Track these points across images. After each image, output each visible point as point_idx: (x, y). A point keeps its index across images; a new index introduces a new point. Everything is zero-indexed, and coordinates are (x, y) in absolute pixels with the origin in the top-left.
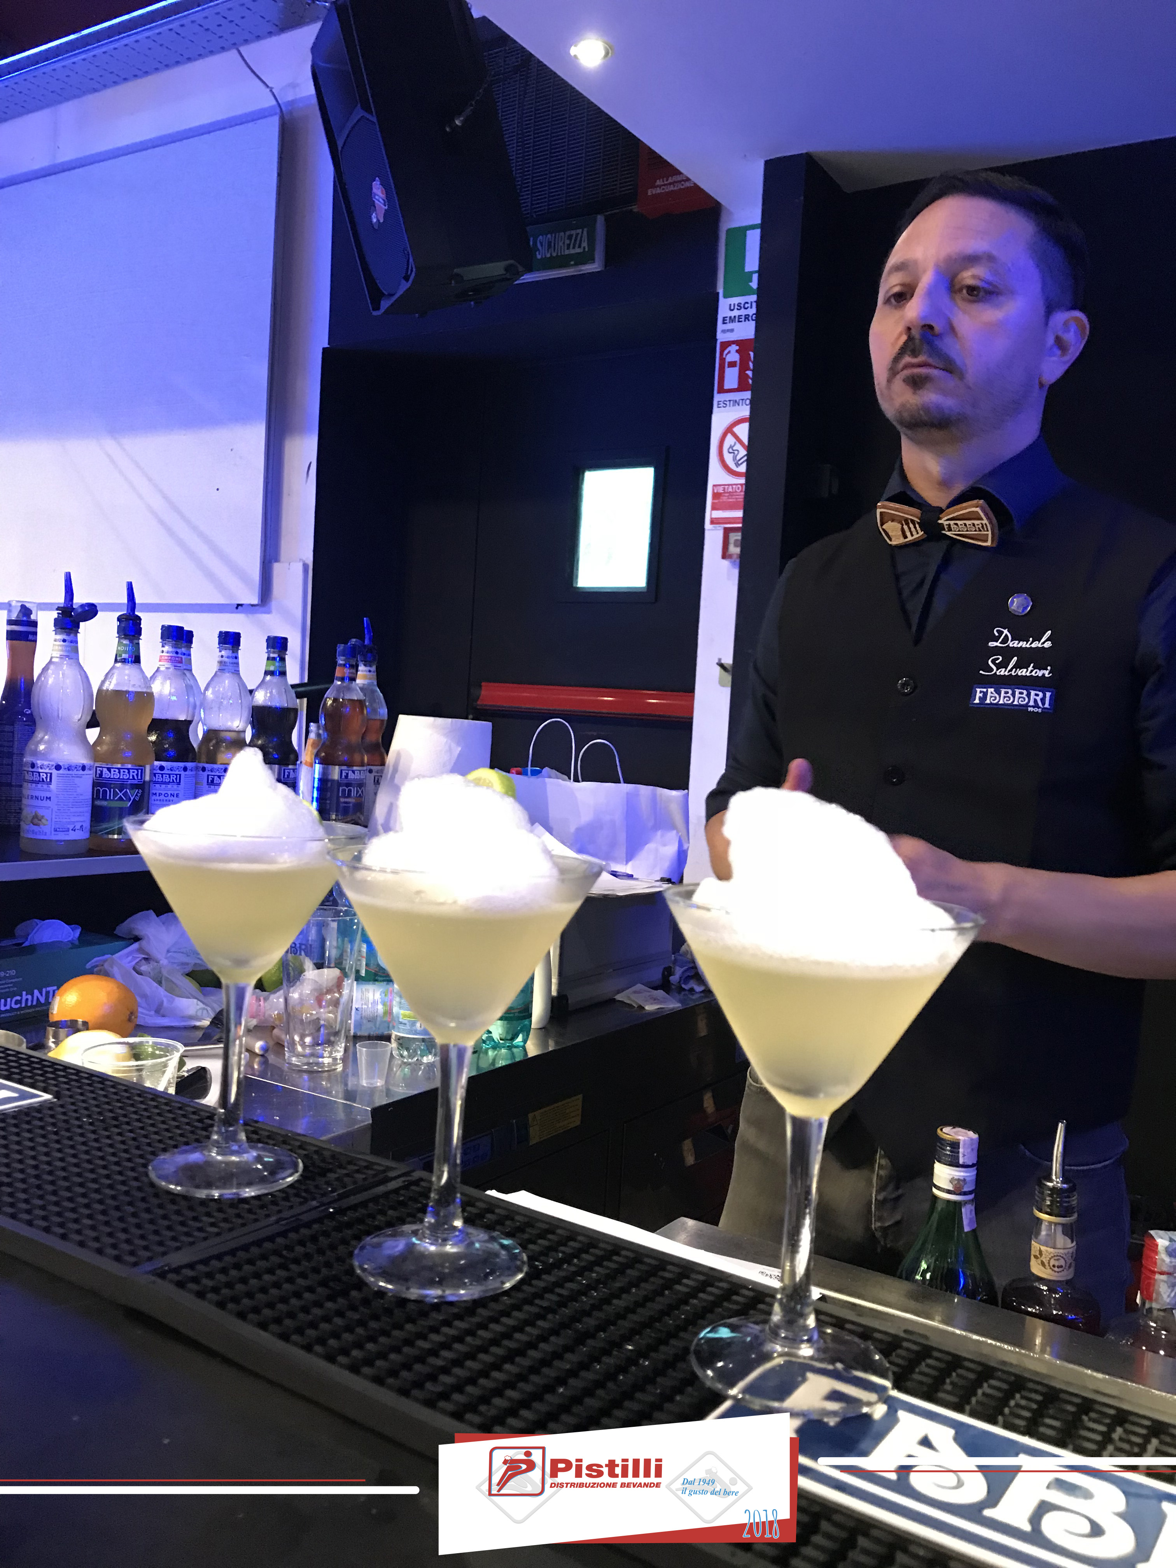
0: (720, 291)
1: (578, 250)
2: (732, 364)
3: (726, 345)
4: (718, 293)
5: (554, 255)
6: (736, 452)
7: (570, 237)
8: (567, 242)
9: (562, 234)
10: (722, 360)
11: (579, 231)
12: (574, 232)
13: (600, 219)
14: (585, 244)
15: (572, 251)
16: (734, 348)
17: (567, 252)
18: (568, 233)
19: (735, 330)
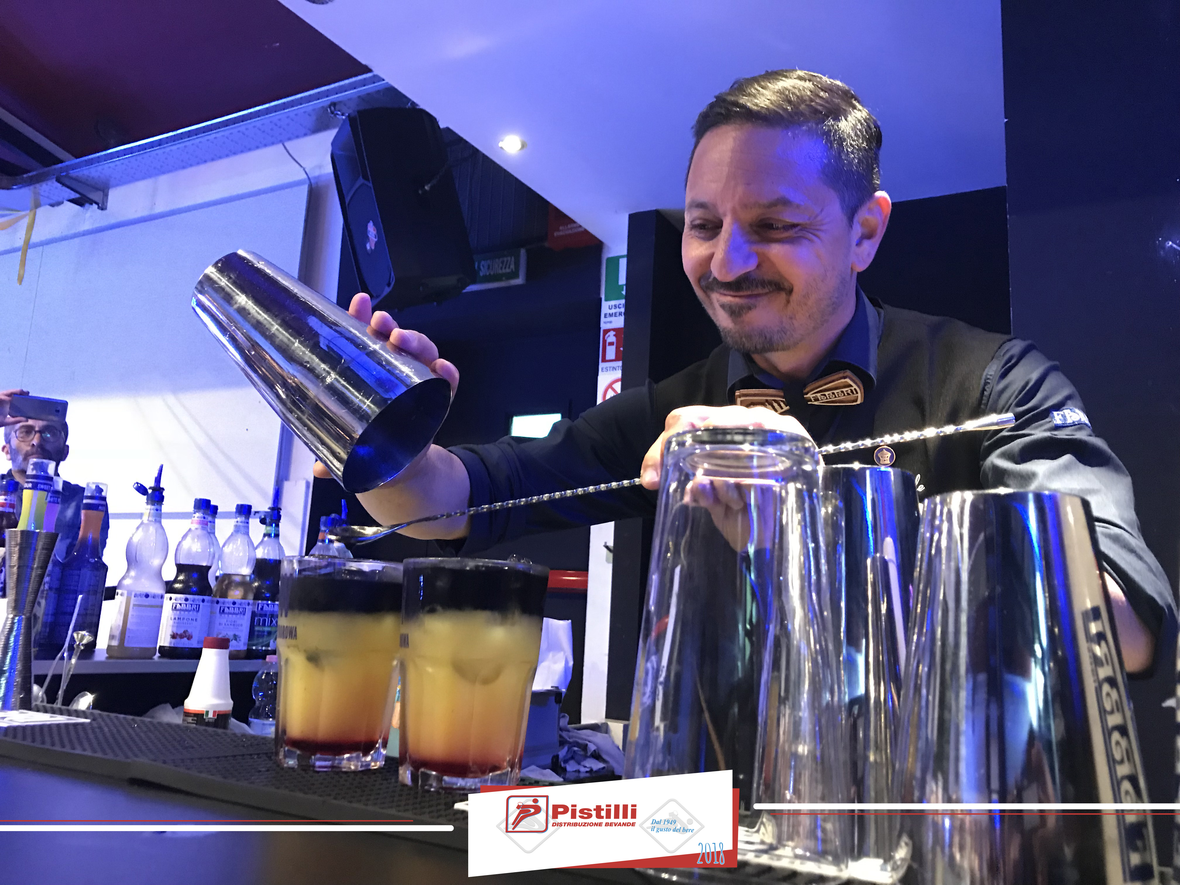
0: (603, 296)
1: (508, 270)
2: (611, 344)
3: (606, 331)
4: (601, 299)
5: (492, 273)
7: (503, 262)
8: (501, 265)
9: (497, 260)
10: (605, 341)
11: (509, 258)
12: (505, 259)
13: (523, 252)
14: (512, 266)
15: (504, 271)
16: (612, 333)
17: (500, 272)
18: (501, 259)
19: (612, 322)
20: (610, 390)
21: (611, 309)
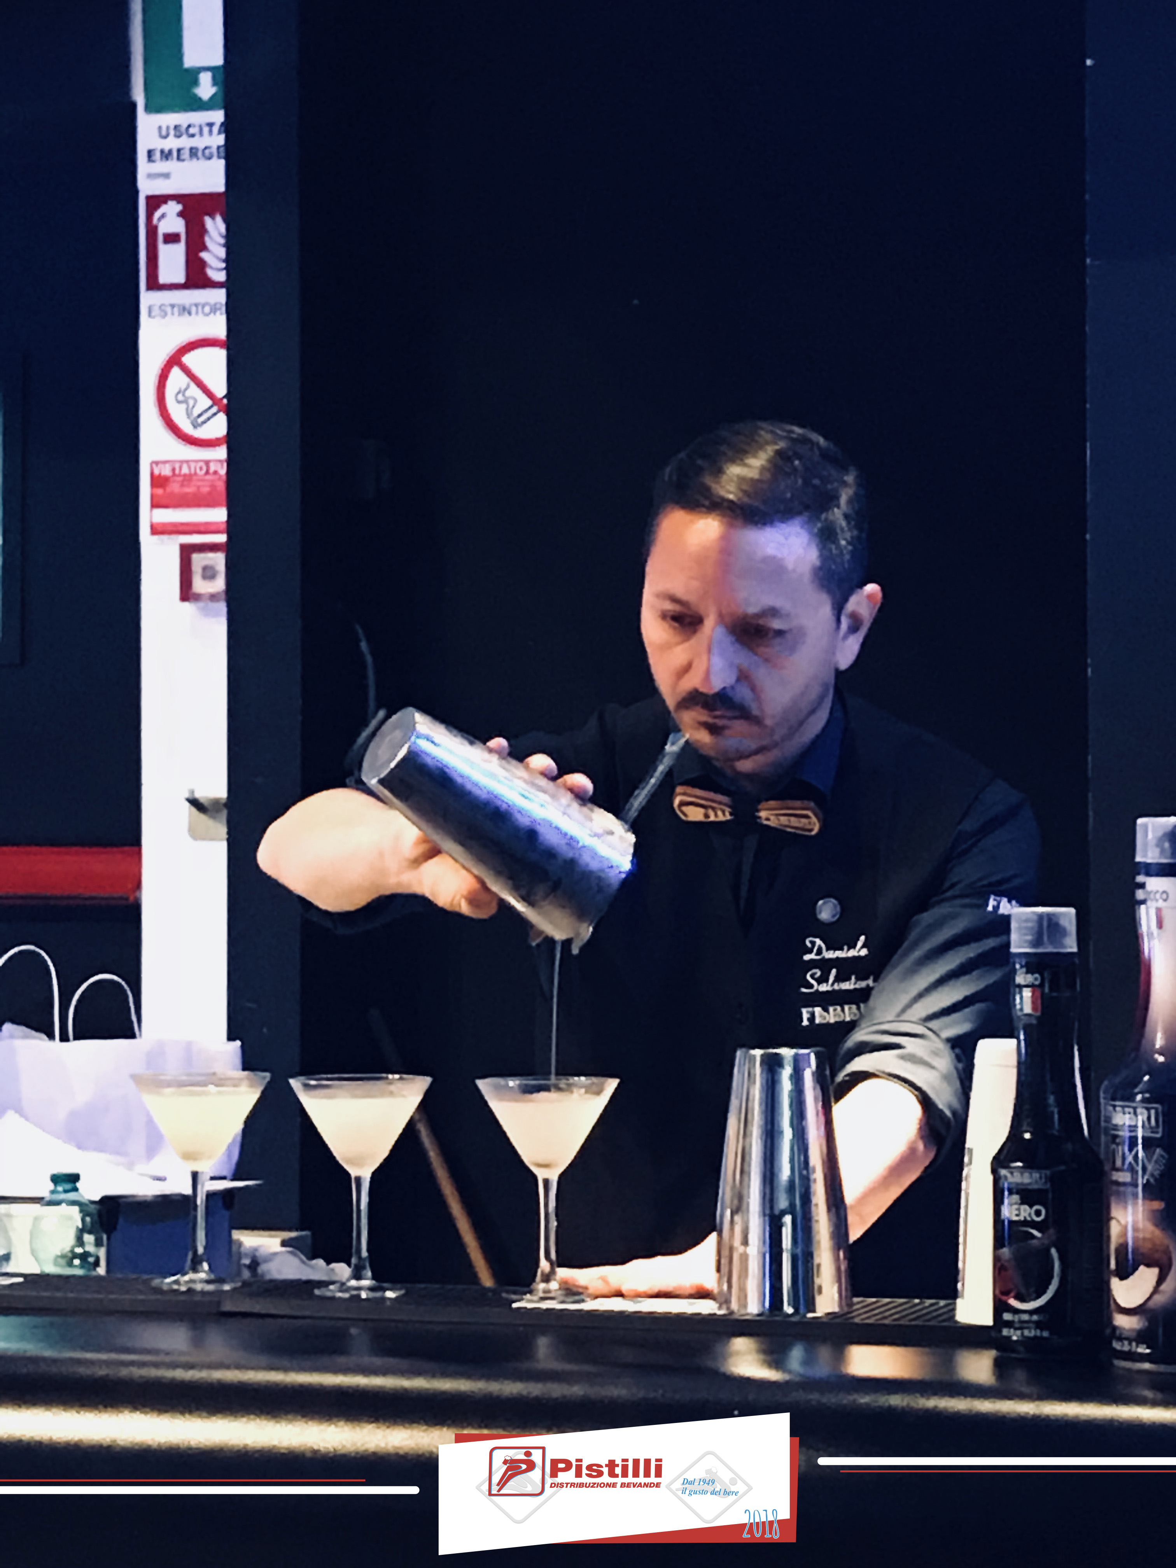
0: (139, 98)
2: (171, 238)
3: (155, 202)
4: (134, 106)
6: (191, 402)
10: (152, 231)
16: (172, 208)
19: (173, 176)
20: (176, 371)
21: (166, 137)
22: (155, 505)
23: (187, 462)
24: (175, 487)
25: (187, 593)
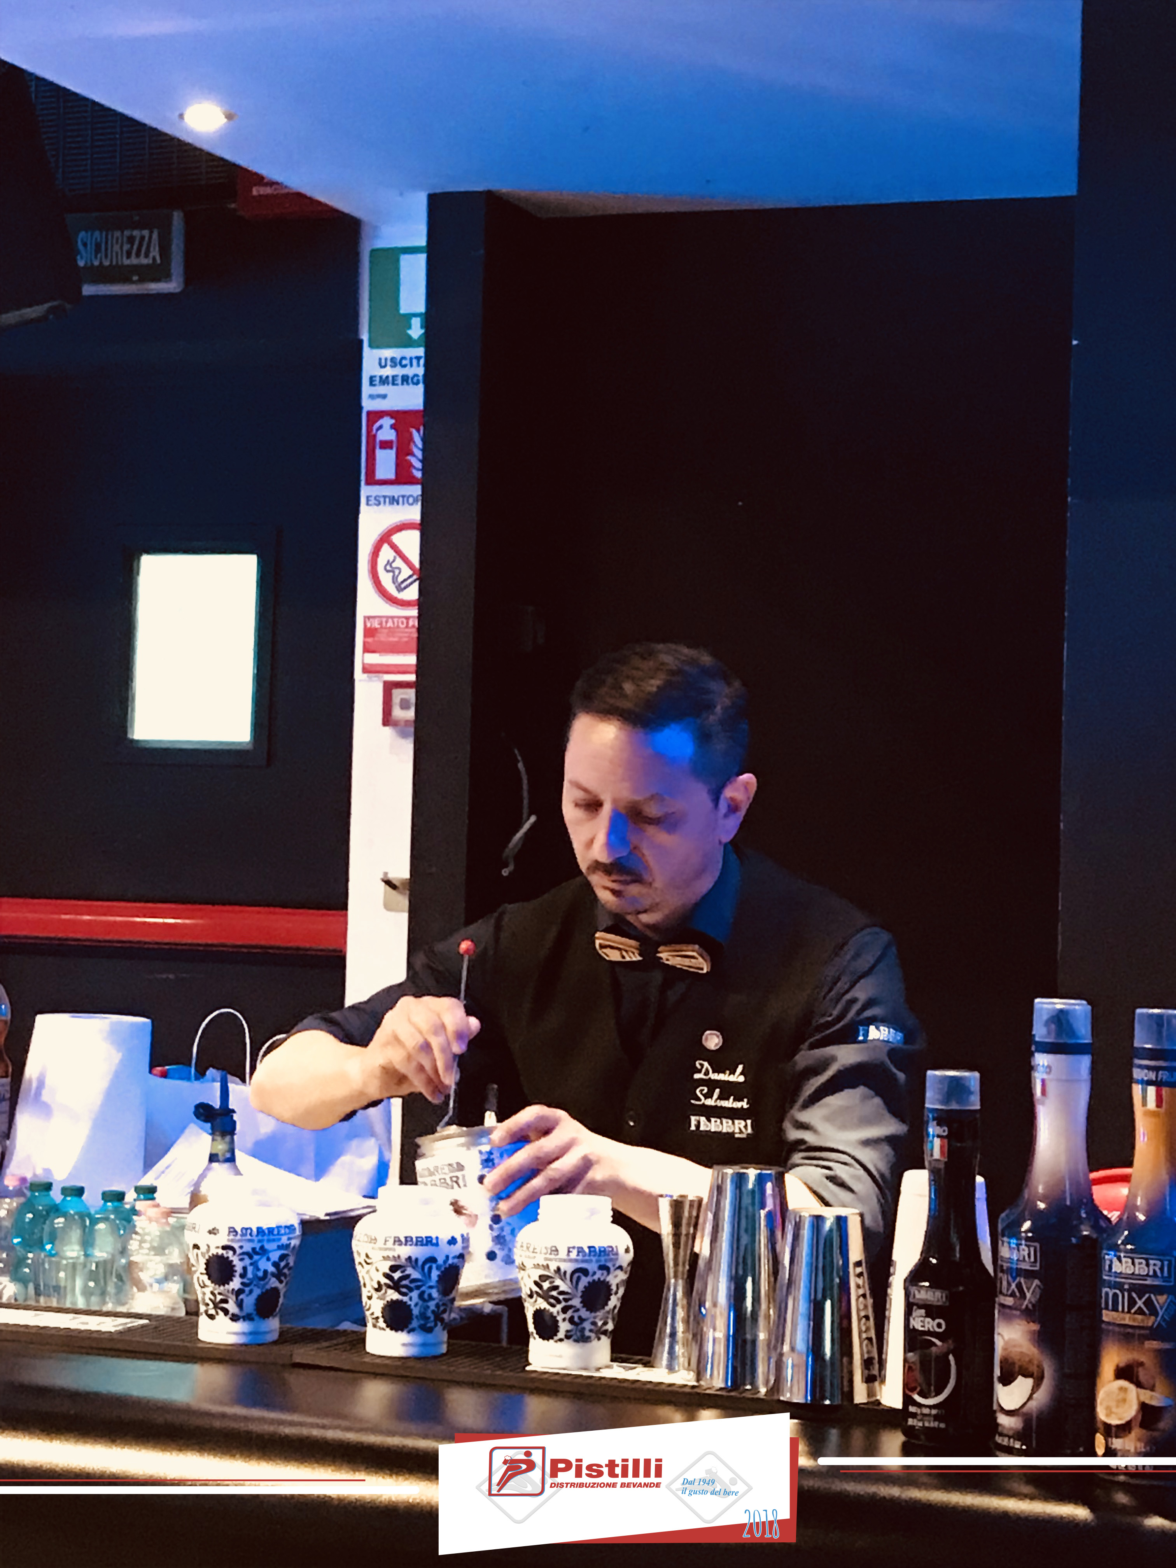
0: (365, 337)
1: (144, 261)
2: (386, 445)
3: (376, 416)
4: (361, 342)
5: (107, 263)
6: (397, 572)
7: (131, 240)
8: (126, 247)
9: (118, 234)
10: (371, 438)
11: (146, 233)
12: (136, 233)
13: (178, 217)
14: (155, 252)
15: (134, 261)
16: (387, 422)
17: (127, 262)
18: (127, 233)
19: (389, 396)
20: (386, 548)
21: (385, 366)
22: (366, 650)
23: (392, 617)
24: (382, 637)
25: (387, 719)
